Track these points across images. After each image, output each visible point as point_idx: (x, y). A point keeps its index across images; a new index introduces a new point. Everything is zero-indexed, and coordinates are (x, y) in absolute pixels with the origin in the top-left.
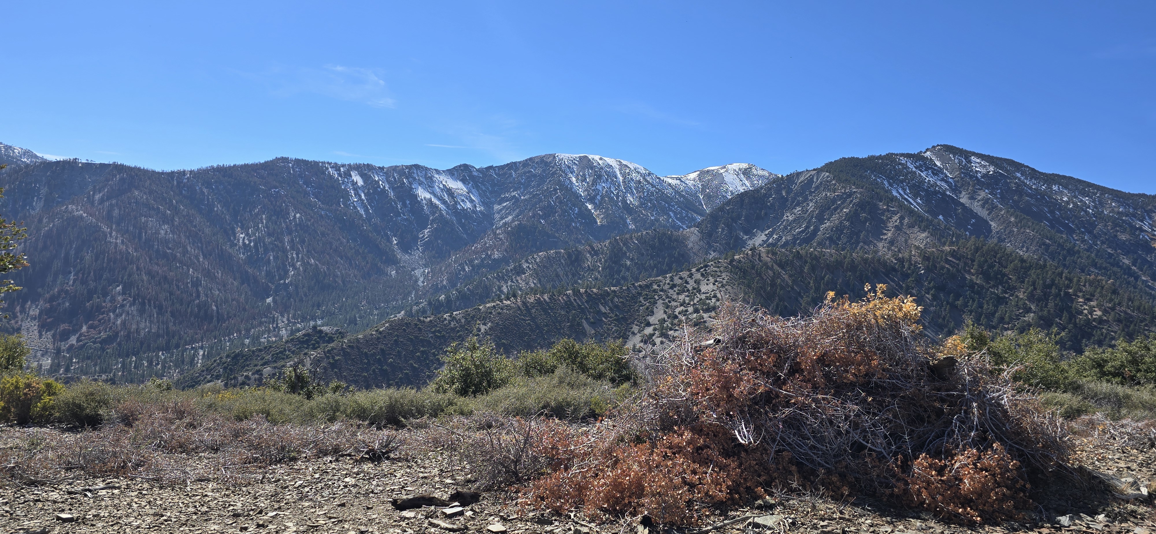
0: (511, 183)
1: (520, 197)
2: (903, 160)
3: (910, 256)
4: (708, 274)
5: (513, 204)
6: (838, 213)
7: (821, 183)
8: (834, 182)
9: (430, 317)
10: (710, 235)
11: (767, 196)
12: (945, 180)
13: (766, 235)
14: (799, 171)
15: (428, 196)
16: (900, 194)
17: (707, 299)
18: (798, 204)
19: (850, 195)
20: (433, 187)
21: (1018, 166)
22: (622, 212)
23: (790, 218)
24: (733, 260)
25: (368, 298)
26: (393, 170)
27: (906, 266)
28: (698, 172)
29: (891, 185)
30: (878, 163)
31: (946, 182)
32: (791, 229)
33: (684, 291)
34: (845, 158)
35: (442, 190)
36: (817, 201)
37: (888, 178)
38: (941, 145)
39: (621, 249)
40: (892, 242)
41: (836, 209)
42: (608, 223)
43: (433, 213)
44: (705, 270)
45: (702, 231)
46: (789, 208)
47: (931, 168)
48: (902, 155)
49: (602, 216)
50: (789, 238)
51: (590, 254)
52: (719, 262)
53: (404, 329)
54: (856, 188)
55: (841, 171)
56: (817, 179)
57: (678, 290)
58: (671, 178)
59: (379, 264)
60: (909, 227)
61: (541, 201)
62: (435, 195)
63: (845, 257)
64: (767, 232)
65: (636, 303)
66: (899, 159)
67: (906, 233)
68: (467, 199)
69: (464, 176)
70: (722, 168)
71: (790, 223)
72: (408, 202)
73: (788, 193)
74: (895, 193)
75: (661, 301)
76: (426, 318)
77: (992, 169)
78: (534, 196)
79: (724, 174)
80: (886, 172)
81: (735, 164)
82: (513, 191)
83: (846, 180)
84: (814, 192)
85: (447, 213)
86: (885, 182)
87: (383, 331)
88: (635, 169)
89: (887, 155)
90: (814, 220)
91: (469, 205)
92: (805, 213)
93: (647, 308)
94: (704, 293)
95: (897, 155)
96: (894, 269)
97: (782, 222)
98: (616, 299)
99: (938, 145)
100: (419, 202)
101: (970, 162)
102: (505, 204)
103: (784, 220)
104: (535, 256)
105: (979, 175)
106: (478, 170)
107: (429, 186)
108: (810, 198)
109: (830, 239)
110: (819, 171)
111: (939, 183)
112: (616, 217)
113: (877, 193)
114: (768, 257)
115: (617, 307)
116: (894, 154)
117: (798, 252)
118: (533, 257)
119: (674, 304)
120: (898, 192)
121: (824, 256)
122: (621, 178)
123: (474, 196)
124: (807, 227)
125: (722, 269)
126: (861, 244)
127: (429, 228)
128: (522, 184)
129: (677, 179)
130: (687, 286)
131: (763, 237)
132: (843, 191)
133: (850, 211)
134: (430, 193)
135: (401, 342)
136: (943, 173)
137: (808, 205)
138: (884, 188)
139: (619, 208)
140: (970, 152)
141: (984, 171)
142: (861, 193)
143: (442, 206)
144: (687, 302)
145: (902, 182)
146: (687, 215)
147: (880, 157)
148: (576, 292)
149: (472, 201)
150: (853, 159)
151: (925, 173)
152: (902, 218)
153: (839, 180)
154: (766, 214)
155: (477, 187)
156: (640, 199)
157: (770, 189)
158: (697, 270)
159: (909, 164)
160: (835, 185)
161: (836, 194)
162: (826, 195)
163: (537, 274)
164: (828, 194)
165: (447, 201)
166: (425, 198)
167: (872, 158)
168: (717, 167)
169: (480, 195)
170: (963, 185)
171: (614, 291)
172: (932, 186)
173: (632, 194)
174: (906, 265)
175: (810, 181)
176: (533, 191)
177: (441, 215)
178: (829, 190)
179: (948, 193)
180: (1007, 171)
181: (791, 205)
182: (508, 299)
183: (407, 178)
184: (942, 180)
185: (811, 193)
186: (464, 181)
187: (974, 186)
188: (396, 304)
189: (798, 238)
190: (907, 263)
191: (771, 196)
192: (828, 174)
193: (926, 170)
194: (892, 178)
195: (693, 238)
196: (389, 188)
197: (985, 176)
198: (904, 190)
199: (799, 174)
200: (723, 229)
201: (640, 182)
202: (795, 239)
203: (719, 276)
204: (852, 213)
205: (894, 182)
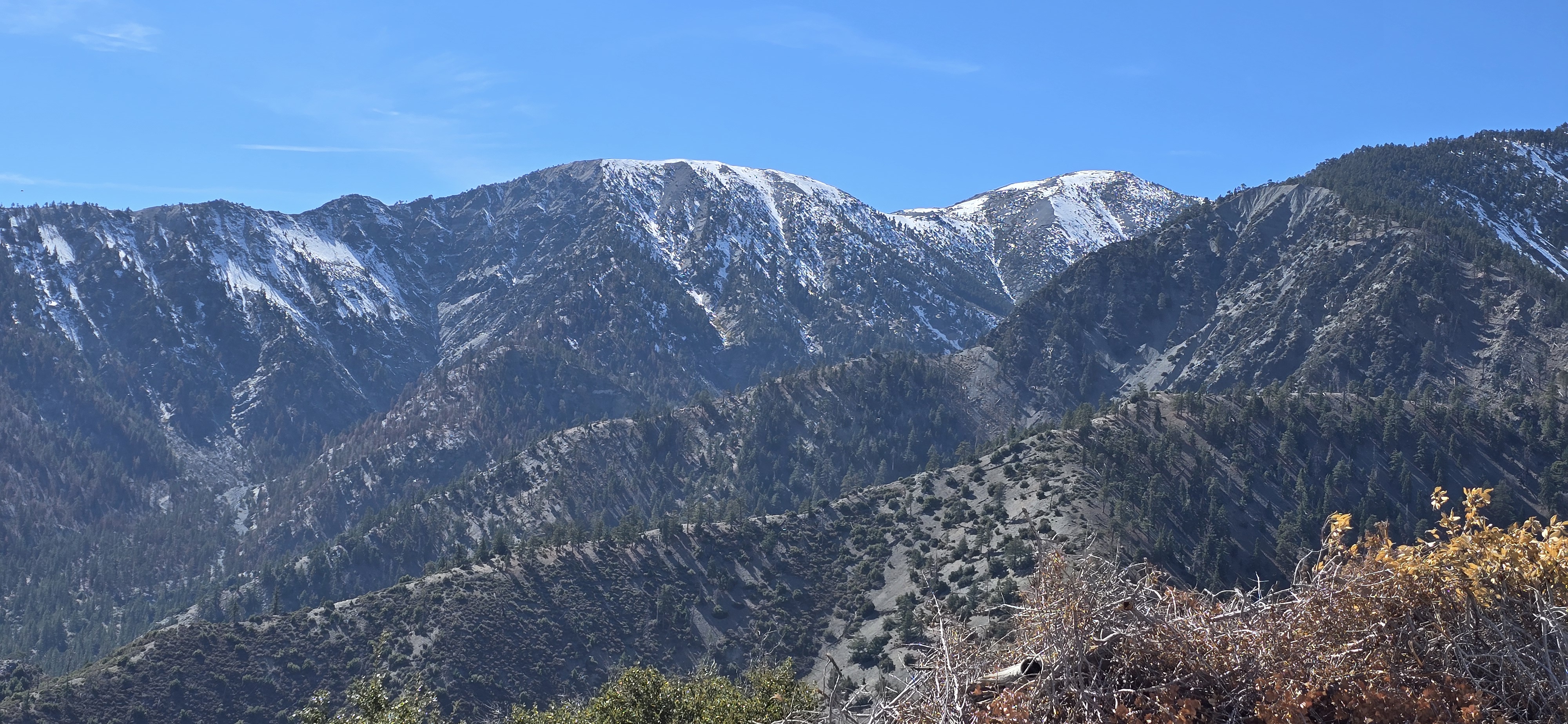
0: (482, 241)
1: (510, 278)
2: (1521, 149)
3: (1554, 402)
4: (1023, 469)
5: (490, 299)
6: (1360, 295)
7: (1310, 216)
8: (1342, 212)
9: (268, 619)
10: (1023, 363)
11: (1170, 254)
13: (1172, 359)
14: (1251, 185)
15: (254, 285)
16: (1517, 238)
17: (1025, 537)
18: (1252, 275)
19: (1388, 244)
20: (268, 261)
22: (786, 311)
23: (1234, 313)
24: (1087, 430)
25: (94, 573)
26: (157, 218)
27: (1545, 429)
28: (985, 199)
29: (1492, 214)
30: (1455, 158)
32: (1237, 341)
33: (962, 519)
34: (1369, 149)
35: (293, 268)
36: (1301, 265)
37: (1486, 196)
39: (789, 411)
40: (1503, 368)
41: (1352, 284)
42: (750, 340)
43: (271, 333)
44: (1016, 459)
45: (1002, 355)
46: (1229, 286)
48: (1518, 135)
49: (734, 323)
50: (1233, 365)
51: (706, 426)
52: (1052, 436)
53: (198, 656)
54: (1404, 226)
55: (1362, 183)
56: (1300, 206)
57: (947, 515)
58: (914, 215)
59: (124, 477)
60: (1547, 325)
61: (565, 287)
62: (275, 284)
63: (1383, 411)
64: (1174, 352)
65: (834, 555)
66: (1510, 147)
67: (1538, 341)
68: (363, 289)
69: (353, 227)
70: (1046, 186)
71: (1234, 326)
72: (200, 305)
73: (1224, 245)
74: (1504, 237)
75: (901, 548)
76: (259, 622)
78: (547, 276)
79: (1052, 201)
80: (1478, 181)
81: (1080, 174)
82: (490, 264)
83: (1376, 206)
84: (1292, 241)
85: (310, 331)
87: (140, 662)
88: (817, 194)
89: (1479, 136)
90: (1296, 314)
91: (368, 306)
92: (1273, 298)
93: (866, 569)
94: (1015, 522)
95: (1503, 135)
96: (1513, 439)
97: (1214, 324)
98: (781, 548)
100: (231, 304)
102: (469, 300)
103: (1218, 319)
104: (556, 439)
106: (391, 211)
107: (258, 260)
108: (1283, 256)
109: (1342, 363)
110: (1302, 184)
112: (772, 324)
113: (1457, 237)
114: (1179, 417)
115: (783, 567)
116: (1496, 134)
117: (1259, 402)
118: (550, 442)
119: (936, 553)
120: (1513, 234)
121: (1328, 409)
122: (780, 220)
123: (383, 280)
124: (1279, 335)
125: (1060, 454)
126: (1424, 375)
127: (260, 374)
128: (512, 244)
129: (929, 217)
130: (971, 503)
131: (1166, 366)
132: (1368, 235)
133: (1390, 288)
134: (261, 278)
135: (192, 691)
137: (1279, 275)
138: (1474, 224)
139: (779, 298)
142: (1414, 240)
143: (294, 313)
144: (971, 546)
145: (1521, 205)
146: (960, 314)
147: (1460, 143)
148: (672, 533)
149: (376, 295)
150: (1389, 150)
152: (1526, 302)
153: (1357, 207)
154: (1169, 303)
155: (391, 258)
156: (832, 274)
157: (1176, 237)
158: (994, 461)
159: (1535, 159)
160: (1347, 219)
161: (1352, 243)
162: (1325, 247)
163: (563, 488)
164: (1331, 245)
165: (306, 298)
166: (246, 291)
167: (1439, 147)
168: (1035, 184)
169: (398, 277)
171: (775, 526)
173: (812, 261)
174: (1545, 426)
175: (1282, 211)
176: (545, 262)
177: (293, 336)
178: (1331, 234)
181: (1234, 276)
182: (485, 558)
183: (195, 239)
185: (1285, 242)
186: (353, 241)
188: (174, 586)
189: (1257, 366)
190: (1547, 422)
191: (1179, 254)
192: (1326, 191)
194: (1494, 198)
195: (979, 374)
196: (147, 268)
198: (1528, 228)
199: (1250, 194)
200: (1057, 347)
201: (830, 228)
202: (1248, 367)
203: (1053, 474)
204: (1395, 292)
205: (1500, 208)
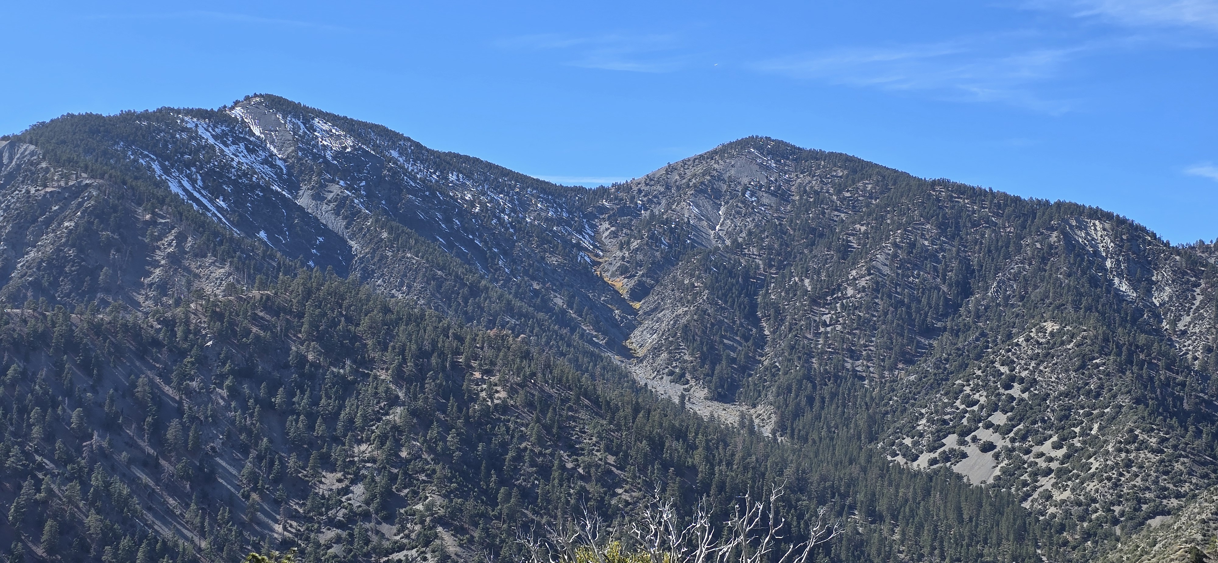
2: (191, 123)
6: (54, 231)
7: (18, 167)
8: (44, 164)
12: (269, 161)
16: (185, 190)
19: (81, 189)
21: (393, 138)
27: (179, 334)
29: (166, 170)
30: (141, 126)
31: (272, 166)
34: (70, 113)
36: (8, 206)
37: (162, 157)
38: (261, 96)
40: (162, 288)
41: (48, 223)
47: (244, 139)
48: (189, 112)
54: (92, 177)
55: (63, 142)
56: (11, 159)
60: (195, 255)
66: (182, 121)
67: (189, 269)
74: (174, 188)
77: (349, 142)
80: (156, 145)
83: (70, 160)
84: (4, 187)
86: (156, 166)
89: (159, 110)
95: (175, 111)
96: (155, 343)
99: (256, 95)
101: (312, 129)
105: (329, 155)
109: (36, 286)
110: (17, 140)
111: (257, 167)
113: (132, 188)
116: (172, 110)
120: (181, 185)
132: (63, 183)
133: (77, 225)
136: (265, 149)
138: (150, 178)
140: (313, 110)
141: (336, 146)
142: (99, 188)
145: (188, 165)
147: (144, 115)
150: (88, 115)
151: (233, 148)
152: (182, 238)
153: (56, 161)
159: (201, 130)
160: (47, 170)
161: (49, 190)
162: (28, 192)
164: (33, 191)
167: (128, 118)
170: (301, 172)
172: (245, 174)
174: (179, 332)
178: (34, 182)
179: (275, 188)
180: (376, 147)
184: (265, 162)
187: (320, 174)
192: (31, 149)
193: (234, 143)
194: (168, 158)
197: (340, 155)
198: (193, 182)
204: (81, 229)
205: (172, 166)
